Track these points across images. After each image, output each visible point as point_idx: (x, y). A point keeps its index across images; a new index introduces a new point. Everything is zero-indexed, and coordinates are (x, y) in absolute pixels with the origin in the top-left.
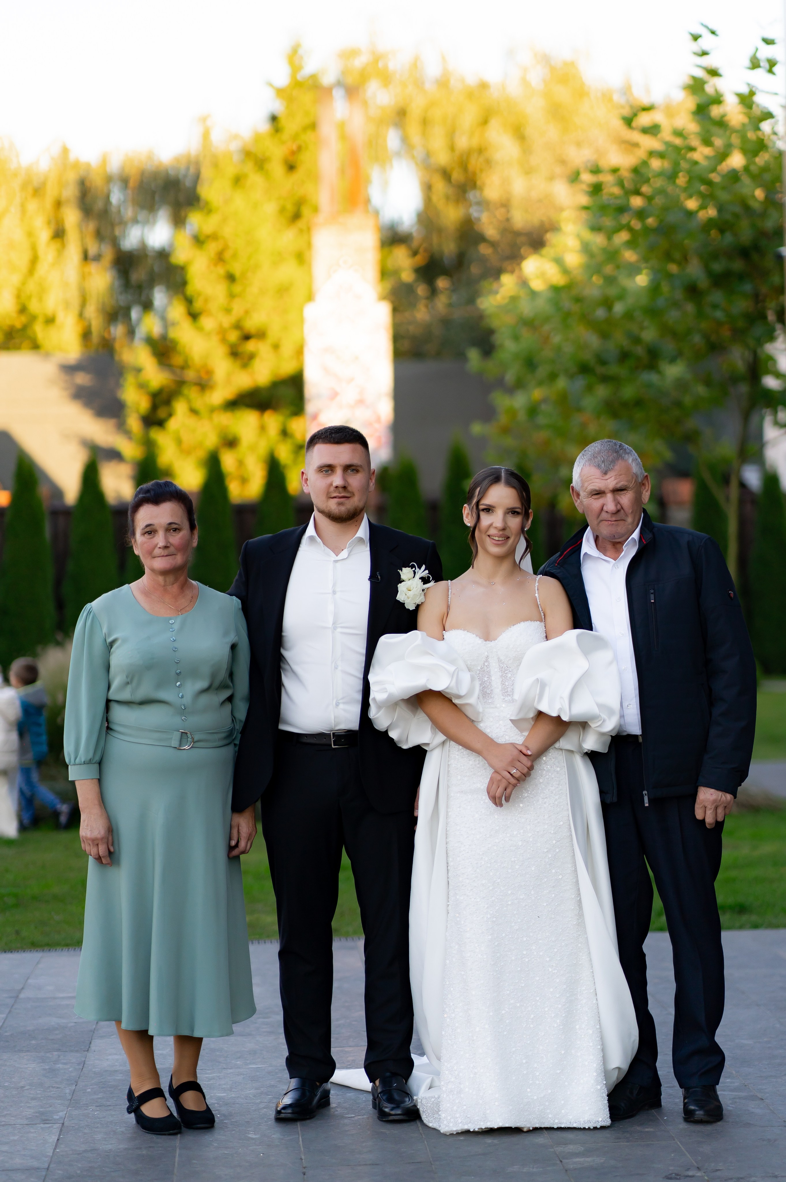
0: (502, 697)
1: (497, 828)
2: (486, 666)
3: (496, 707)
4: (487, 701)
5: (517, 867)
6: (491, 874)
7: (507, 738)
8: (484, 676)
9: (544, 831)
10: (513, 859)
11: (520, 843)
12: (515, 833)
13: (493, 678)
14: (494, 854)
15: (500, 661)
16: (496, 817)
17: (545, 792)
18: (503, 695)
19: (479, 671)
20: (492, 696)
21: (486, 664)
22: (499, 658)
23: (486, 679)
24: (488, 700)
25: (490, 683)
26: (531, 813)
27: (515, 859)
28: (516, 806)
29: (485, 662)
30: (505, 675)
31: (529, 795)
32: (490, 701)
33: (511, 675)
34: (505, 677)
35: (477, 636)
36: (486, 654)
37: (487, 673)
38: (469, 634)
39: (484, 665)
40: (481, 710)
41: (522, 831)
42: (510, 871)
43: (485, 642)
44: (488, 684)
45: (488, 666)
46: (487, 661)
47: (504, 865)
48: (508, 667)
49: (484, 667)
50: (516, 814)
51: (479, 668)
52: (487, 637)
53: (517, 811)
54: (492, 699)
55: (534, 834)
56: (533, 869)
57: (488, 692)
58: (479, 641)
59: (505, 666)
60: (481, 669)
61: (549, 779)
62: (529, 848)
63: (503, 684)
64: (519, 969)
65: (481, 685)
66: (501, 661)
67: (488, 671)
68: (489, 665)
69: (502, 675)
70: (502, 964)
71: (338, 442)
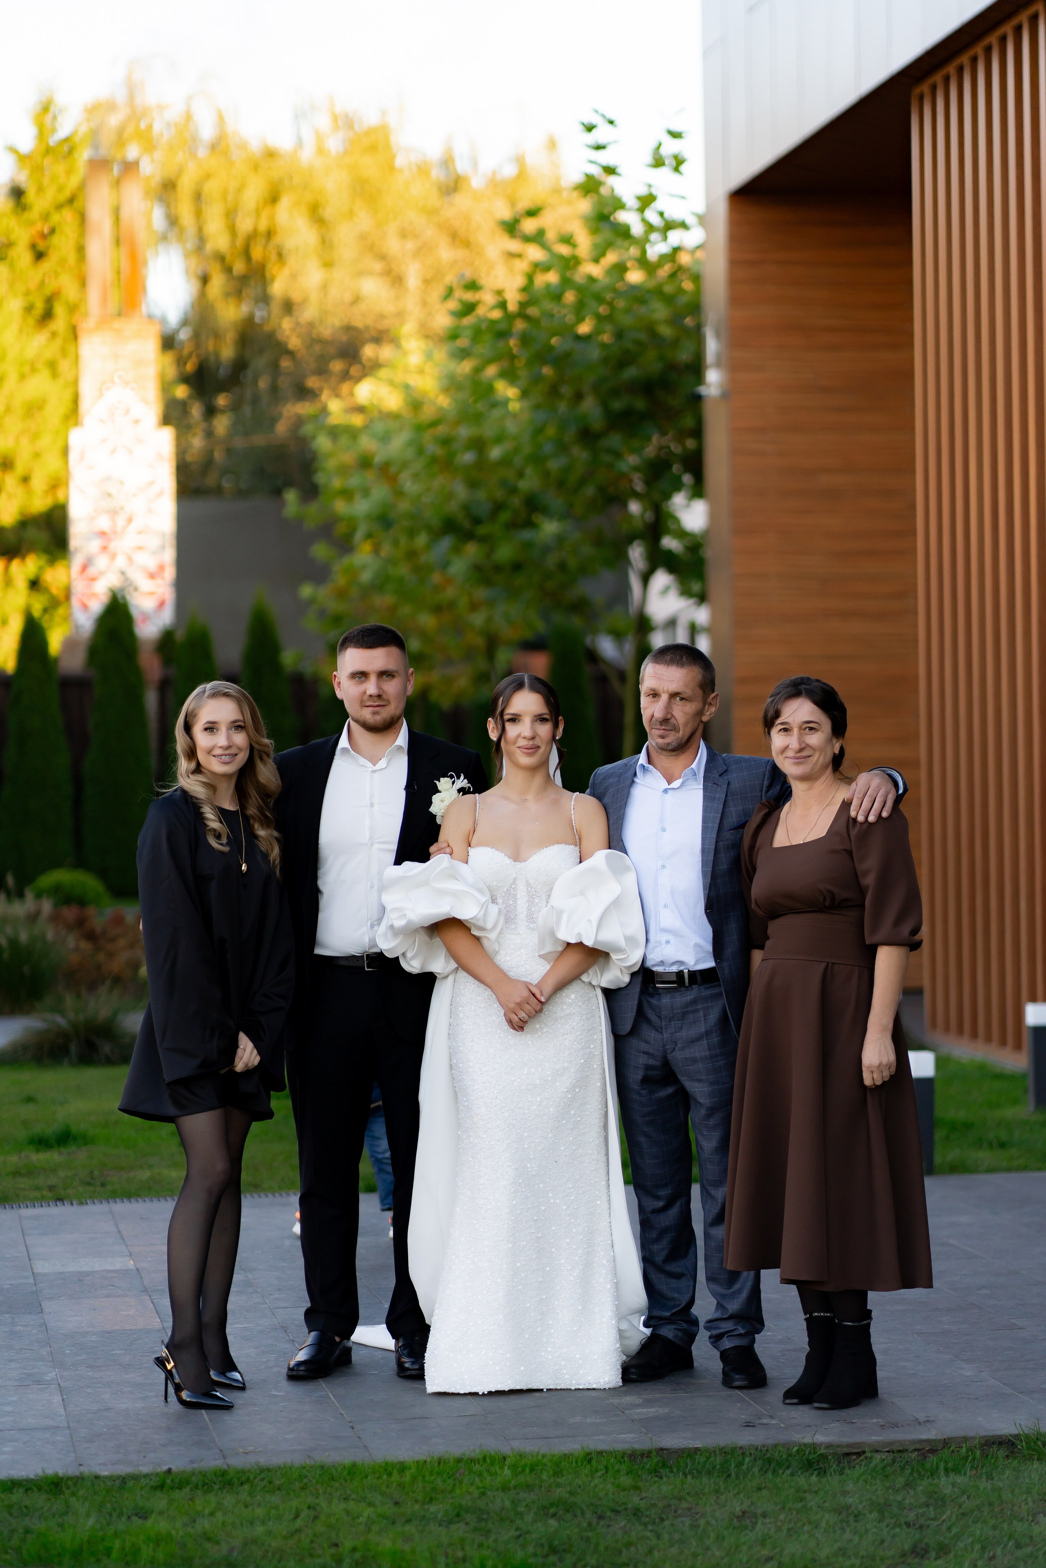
0: (527, 924)
2: (513, 888)
3: (519, 934)
4: (510, 926)
5: (535, 1107)
6: (507, 1115)
8: (511, 899)
9: (564, 1069)
10: (530, 1099)
12: (532, 1071)
13: (519, 903)
14: (509, 1093)
15: (528, 884)
18: (528, 922)
19: (504, 893)
20: (516, 922)
21: (513, 886)
22: (527, 881)
23: (513, 902)
25: (517, 907)
27: (533, 1099)
29: (512, 884)
30: (533, 899)
32: (513, 927)
33: (540, 900)
34: (533, 902)
35: (506, 855)
36: (514, 875)
37: (514, 898)
38: (496, 852)
39: (511, 887)
42: (526, 1112)
43: (514, 863)
44: (512, 908)
46: (514, 883)
49: (510, 890)
51: (505, 890)
52: (517, 857)
54: (515, 925)
55: (553, 1072)
57: (511, 917)
58: (508, 861)
59: (535, 891)
60: (507, 891)
61: (571, 1014)
62: (548, 1087)
63: (529, 910)
64: (536, 1218)
65: (505, 908)
66: (530, 884)
67: (514, 895)
68: (516, 888)
69: (529, 900)
70: (518, 1213)
71: (371, 646)
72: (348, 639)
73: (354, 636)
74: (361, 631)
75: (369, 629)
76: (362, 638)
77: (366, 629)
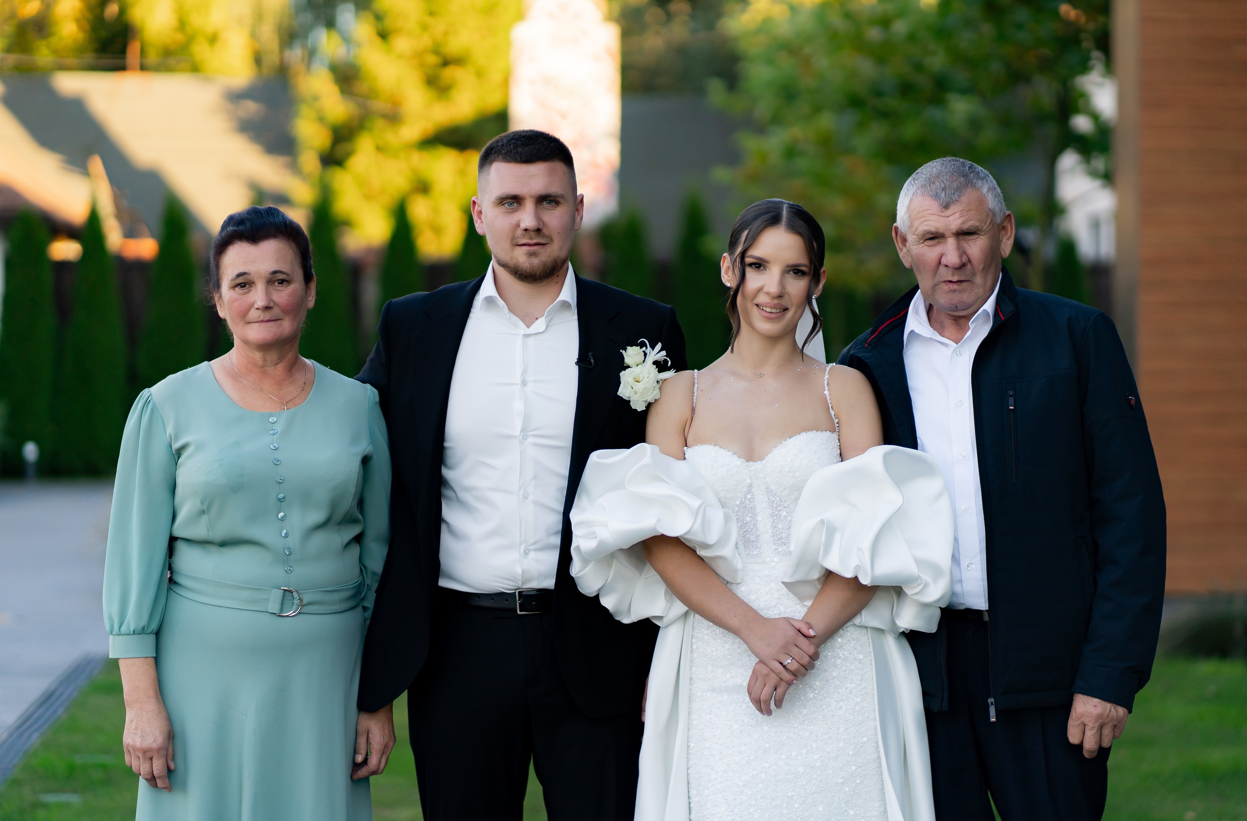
0: (774, 547)
1: (767, 745)
2: (749, 499)
3: (764, 562)
4: (751, 552)
5: (796, 806)
6: (757, 816)
7: (782, 609)
8: (745, 514)
9: (838, 751)
10: (790, 794)
11: (801, 770)
12: (794, 754)
13: (759, 518)
14: (761, 786)
15: (769, 491)
16: (765, 728)
17: (840, 691)
18: (775, 544)
19: (737, 508)
20: (758, 546)
21: (749, 496)
22: (767, 488)
23: (748, 519)
24: (753, 551)
25: (754, 524)
26: (819, 723)
27: (794, 794)
28: (797, 712)
29: (747, 493)
30: (777, 513)
31: (816, 696)
32: (755, 553)
33: (787, 513)
34: (778, 516)
35: (734, 454)
36: (749, 481)
37: (750, 510)
38: (722, 451)
39: (746, 497)
40: (739, 566)
41: (804, 751)
42: (785, 811)
43: (746, 463)
44: (752, 526)
45: (751, 500)
46: (749, 492)
47: (777, 803)
48: (782, 502)
49: (745, 502)
50: (796, 725)
51: (738, 503)
52: (750, 455)
53: (798, 720)
54: (758, 550)
55: (823, 755)
56: (821, 809)
57: (752, 538)
58: (737, 462)
59: (778, 499)
60: (741, 504)
61: (847, 672)
62: (815, 776)
63: (775, 527)
65: (741, 528)
66: (771, 492)
67: (751, 507)
68: (752, 498)
69: (773, 513)
71: (528, 160)
72: (494, 150)
73: (503, 145)
74: (512, 139)
75: (524, 137)
76: (514, 148)
77: (520, 136)
